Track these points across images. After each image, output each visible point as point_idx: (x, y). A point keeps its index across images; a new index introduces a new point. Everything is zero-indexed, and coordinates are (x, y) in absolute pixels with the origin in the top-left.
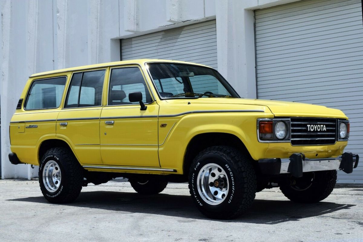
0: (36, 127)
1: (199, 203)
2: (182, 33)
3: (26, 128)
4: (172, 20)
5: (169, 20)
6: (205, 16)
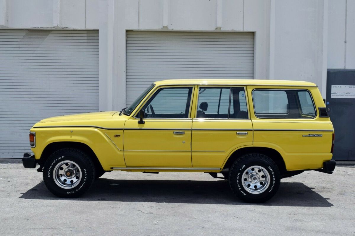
4: (58, 26)
5: (57, 25)
6: (85, 28)
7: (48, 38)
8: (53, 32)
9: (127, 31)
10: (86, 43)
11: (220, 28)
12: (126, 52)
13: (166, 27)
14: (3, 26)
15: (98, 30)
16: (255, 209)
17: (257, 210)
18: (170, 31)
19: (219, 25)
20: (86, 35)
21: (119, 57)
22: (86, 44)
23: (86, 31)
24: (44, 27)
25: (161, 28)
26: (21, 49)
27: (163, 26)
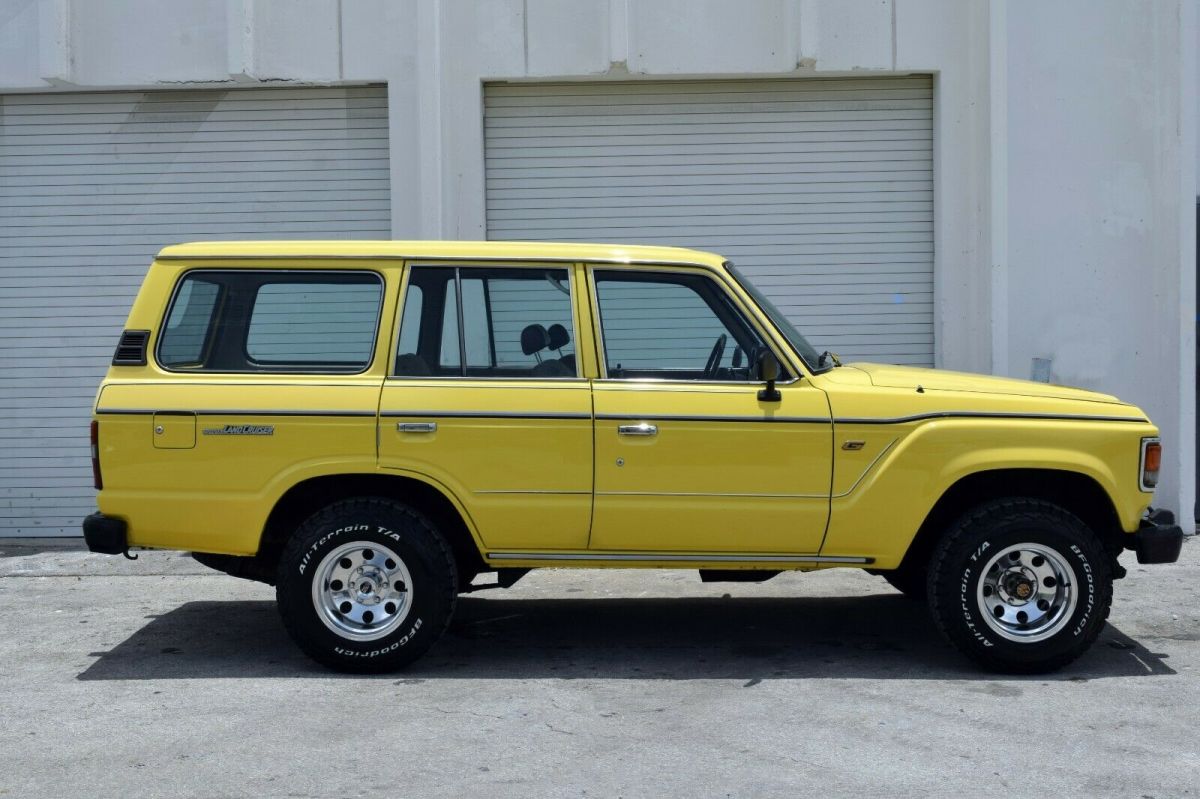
0: (269, 431)
1: (983, 640)
2: (218, 108)
3: (207, 433)
4: (247, 73)
5: (240, 72)
6: (341, 77)
7: (213, 116)
8: (230, 96)
9: (487, 85)
10: (345, 131)
11: (813, 63)
12: (486, 159)
13: (623, 65)
14: (57, 79)
15: (384, 85)
16: (962, 711)
17: (969, 712)
18: (634, 78)
19: (808, 51)
20: (342, 104)
21: (460, 175)
22: (344, 134)
23: (344, 90)
24: (200, 79)
25: (603, 69)
26: (123, 159)
27: (613, 63)
